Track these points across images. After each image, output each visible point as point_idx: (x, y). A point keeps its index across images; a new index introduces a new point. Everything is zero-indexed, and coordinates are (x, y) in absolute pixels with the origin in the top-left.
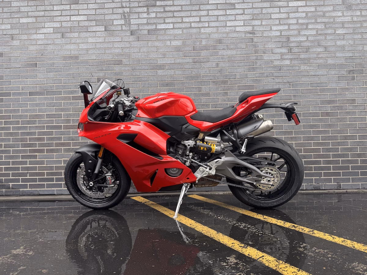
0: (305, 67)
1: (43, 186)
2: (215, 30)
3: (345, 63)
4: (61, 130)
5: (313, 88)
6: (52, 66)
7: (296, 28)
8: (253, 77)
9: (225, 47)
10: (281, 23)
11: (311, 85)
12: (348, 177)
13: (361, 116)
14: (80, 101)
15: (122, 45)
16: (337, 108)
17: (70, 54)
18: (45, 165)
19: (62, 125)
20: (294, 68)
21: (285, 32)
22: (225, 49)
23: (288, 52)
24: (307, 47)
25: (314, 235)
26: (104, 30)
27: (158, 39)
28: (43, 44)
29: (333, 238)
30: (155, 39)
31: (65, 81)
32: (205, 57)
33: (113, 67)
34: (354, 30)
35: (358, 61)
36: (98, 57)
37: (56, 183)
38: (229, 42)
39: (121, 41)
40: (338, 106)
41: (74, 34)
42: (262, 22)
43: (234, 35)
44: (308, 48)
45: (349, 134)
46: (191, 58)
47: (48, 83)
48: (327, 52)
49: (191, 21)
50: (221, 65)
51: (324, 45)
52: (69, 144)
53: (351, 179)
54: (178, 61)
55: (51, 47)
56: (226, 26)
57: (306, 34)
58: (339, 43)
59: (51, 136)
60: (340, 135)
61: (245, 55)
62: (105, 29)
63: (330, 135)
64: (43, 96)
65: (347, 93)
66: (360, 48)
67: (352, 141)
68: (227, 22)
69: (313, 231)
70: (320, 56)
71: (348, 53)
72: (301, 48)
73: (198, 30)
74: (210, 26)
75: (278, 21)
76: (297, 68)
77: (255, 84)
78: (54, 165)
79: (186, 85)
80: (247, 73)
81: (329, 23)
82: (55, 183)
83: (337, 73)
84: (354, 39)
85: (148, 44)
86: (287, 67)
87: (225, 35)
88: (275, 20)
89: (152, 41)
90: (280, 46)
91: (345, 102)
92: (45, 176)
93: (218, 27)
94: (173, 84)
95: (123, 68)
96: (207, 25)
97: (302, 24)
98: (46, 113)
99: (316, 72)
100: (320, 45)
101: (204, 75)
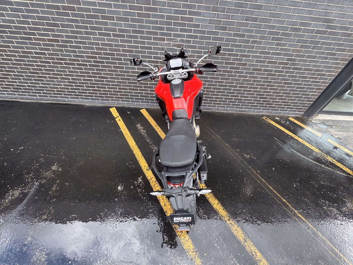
4: (52, 65)
12: (225, 106)
14: (54, 43)
16: (234, 68)
18: (53, 86)
19: (50, 61)
37: (65, 96)
44: (231, 16)
59: (46, 68)
60: (229, 84)
63: (224, 84)
64: (22, 36)
65: (244, 58)
67: (234, 88)
78: (58, 86)
91: (240, 64)
92: (56, 92)
98: (33, 51)
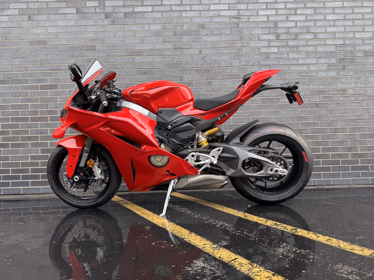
0: (294, 55)
1: (7, 184)
2: (197, 14)
3: (336, 51)
4: (28, 123)
5: (302, 77)
6: (17, 52)
7: (284, 13)
8: (238, 65)
9: (209, 33)
10: (269, 7)
11: (300, 74)
12: (338, 172)
13: (352, 108)
14: (49, 90)
15: (95, 29)
16: (327, 98)
17: (37, 38)
18: (10, 162)
19: (29, 116)
20: (282, 56)
21: (273, 17)
22: (208, 35)
23: (275, 38)
24: (296, 34)
25: (296, 233)
26: (75, 12)
27: (136, 23)
28: (8, 27)
29: (318, 236)
30: (132, 23)
31: (32, 68)
32: (187, 43)
33: (85, 53)
34: (344, 16)
35: (349, 49)
36: (69, 42)
37: (23, 181)
38: (213, 27)
39: (94, 24)
40: (328, 97)
41: (42, 16)
42: (248, 6)
43: (218, 19)
45: (339, 127)
46: (172, 44)
47: (13, 70)
48: (316, 39)
49: (172, 3)
50: (205, 51)
51: (313, 32)
52: (36, 138)
53: (341, 174)
54: (157, 47)
55: (16, 30)
56: (210, 10)
57: (295, 20)
58: (329, 30)
59: (16, 129)
60: (330, 127)
61: (230, 42)
62: (77, 11)
64: (8, 85)
65: (337, 83)
66: (351, 35)
67: (342, 133)
68: (211, 5)
69: (296, 229)
70: (309, 43)
71: (339, 40)
72: (290, 35)
73: (179, 13)
74: (192, 10)
75: (265, 5)
76: (285, 56)
77: (240, 73)
78: (20, 162)
79: (166, 74)
80: (232, 61)
81: (319, 8)
82: (21, 181)
83: (327, 62)
84: (345, 26)
85: (124, 28)
86: (274, 55)
87: (208, 19)
88: (262, 4)
89: (129, 25)
90: (268, 32)
91: (335, 92)
92: (10, 174)
93: (201, 10)
94: (151, 72)
95: (97, 55)
96: (189, 9)
97: (291, 9)
98: (11, 104)
99: (305, 60)
100: (309, 32)
101: (186, 62)
